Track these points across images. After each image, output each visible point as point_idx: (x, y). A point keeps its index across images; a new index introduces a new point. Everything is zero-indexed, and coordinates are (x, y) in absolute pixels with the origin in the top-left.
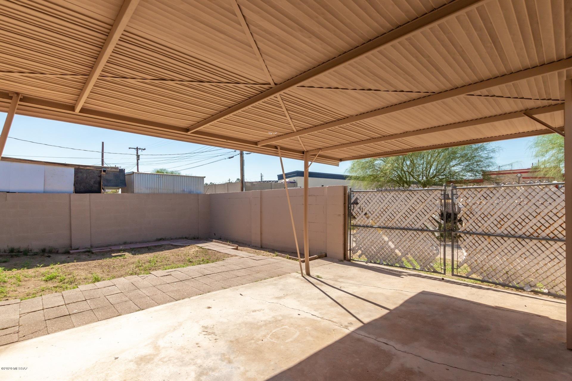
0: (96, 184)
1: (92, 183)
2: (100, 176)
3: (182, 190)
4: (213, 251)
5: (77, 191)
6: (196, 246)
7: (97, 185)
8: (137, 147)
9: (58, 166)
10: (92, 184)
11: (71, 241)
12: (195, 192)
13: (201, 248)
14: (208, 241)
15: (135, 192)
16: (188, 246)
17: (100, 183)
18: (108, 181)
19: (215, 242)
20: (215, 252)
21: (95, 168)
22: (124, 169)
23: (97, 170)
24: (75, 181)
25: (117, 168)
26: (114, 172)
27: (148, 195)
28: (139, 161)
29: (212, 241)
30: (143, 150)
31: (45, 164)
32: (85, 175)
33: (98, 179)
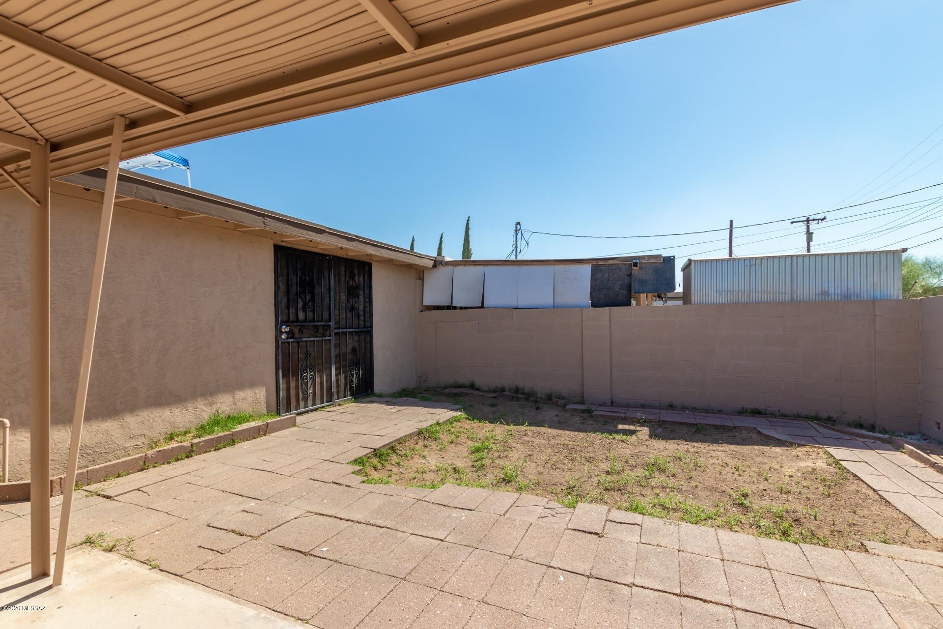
0: (623, 290)
1: (617, 288)
2: (630, 275)
3: (819, 290)
4: (865, 490)
5: (594, 305)
6: (826, 452)
7: (625, 292)
8: (808, 218)
9: (570, 264)
10: (617, 290)
11: (583, 386)
12: (865, 296)
13: (837, 462)
14: (888, 446)
15: (693, 302)
16: (800, 445)
17: (629, 288)
18: (642, 282)
19: (911, 454)
20: (871, 492)
21: (621, 261)
22: (674, 257)
23: (625, 264)
24: (592, 287)
25: (660, 256)
26: (654, 264)
27: (720, 307)
28: (811, 244)
29: (898, 448)
30: (820, 221)
31: (554, 265)
32: (607, 275)
33: (627, 280)
